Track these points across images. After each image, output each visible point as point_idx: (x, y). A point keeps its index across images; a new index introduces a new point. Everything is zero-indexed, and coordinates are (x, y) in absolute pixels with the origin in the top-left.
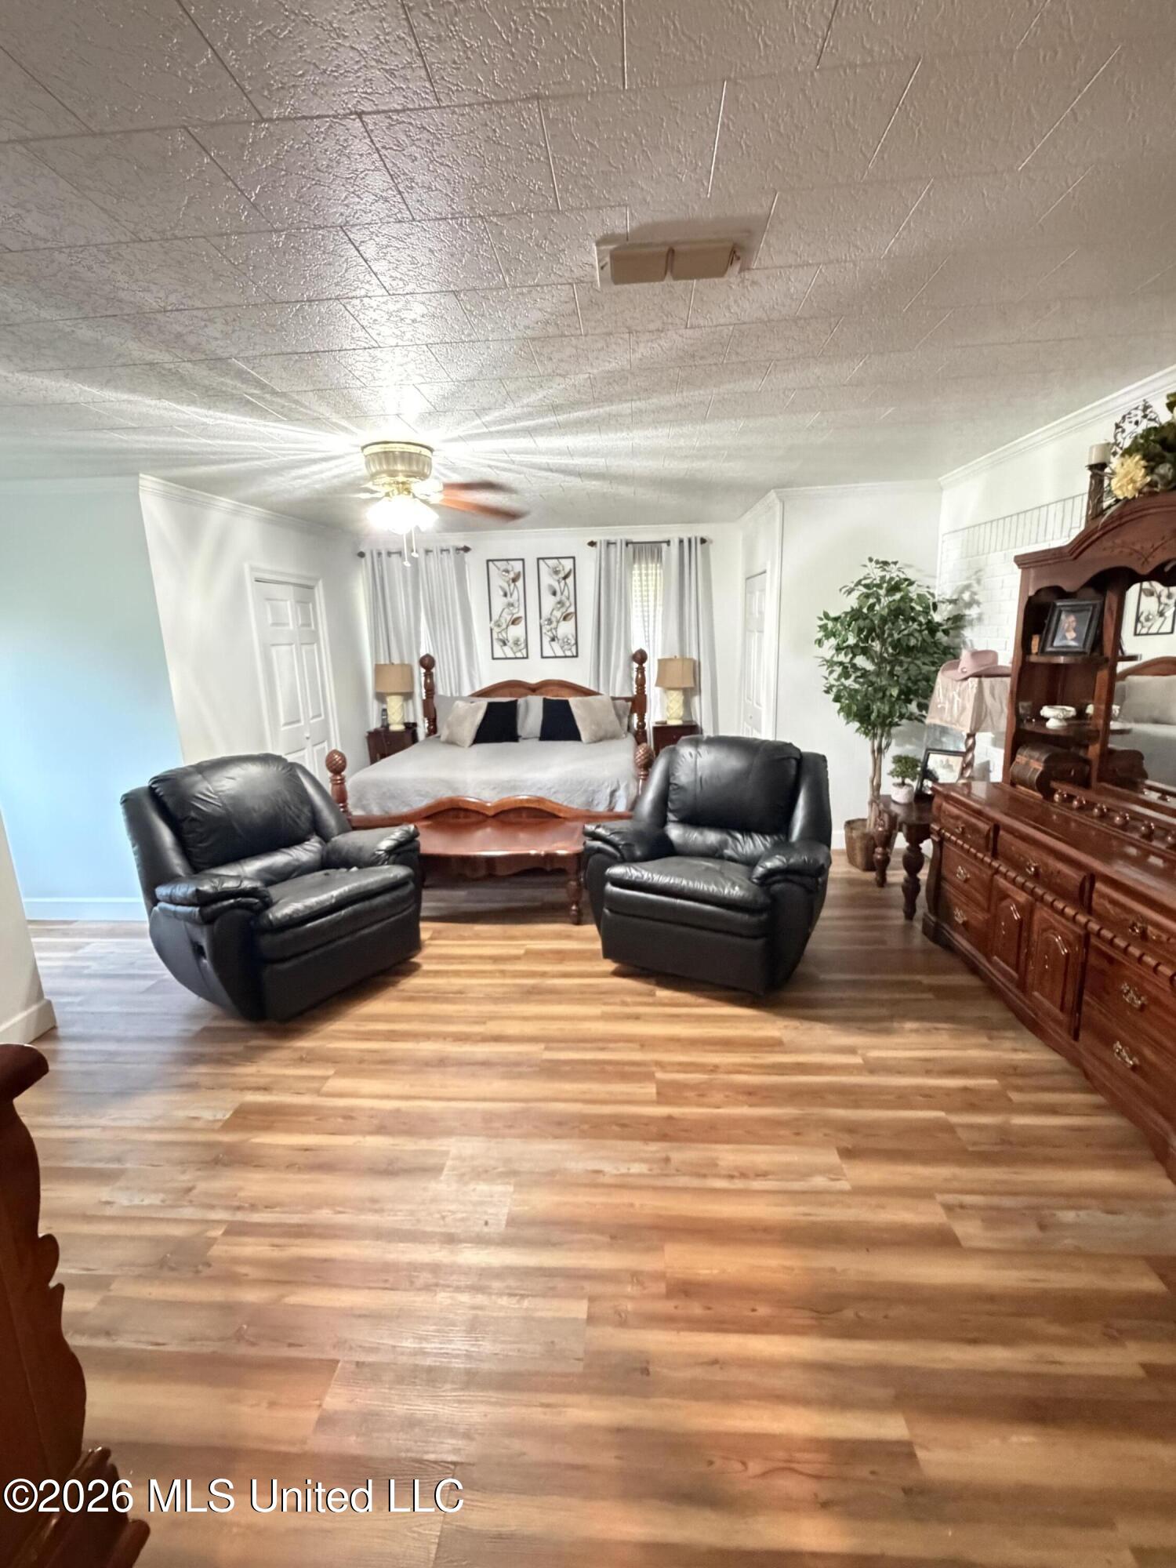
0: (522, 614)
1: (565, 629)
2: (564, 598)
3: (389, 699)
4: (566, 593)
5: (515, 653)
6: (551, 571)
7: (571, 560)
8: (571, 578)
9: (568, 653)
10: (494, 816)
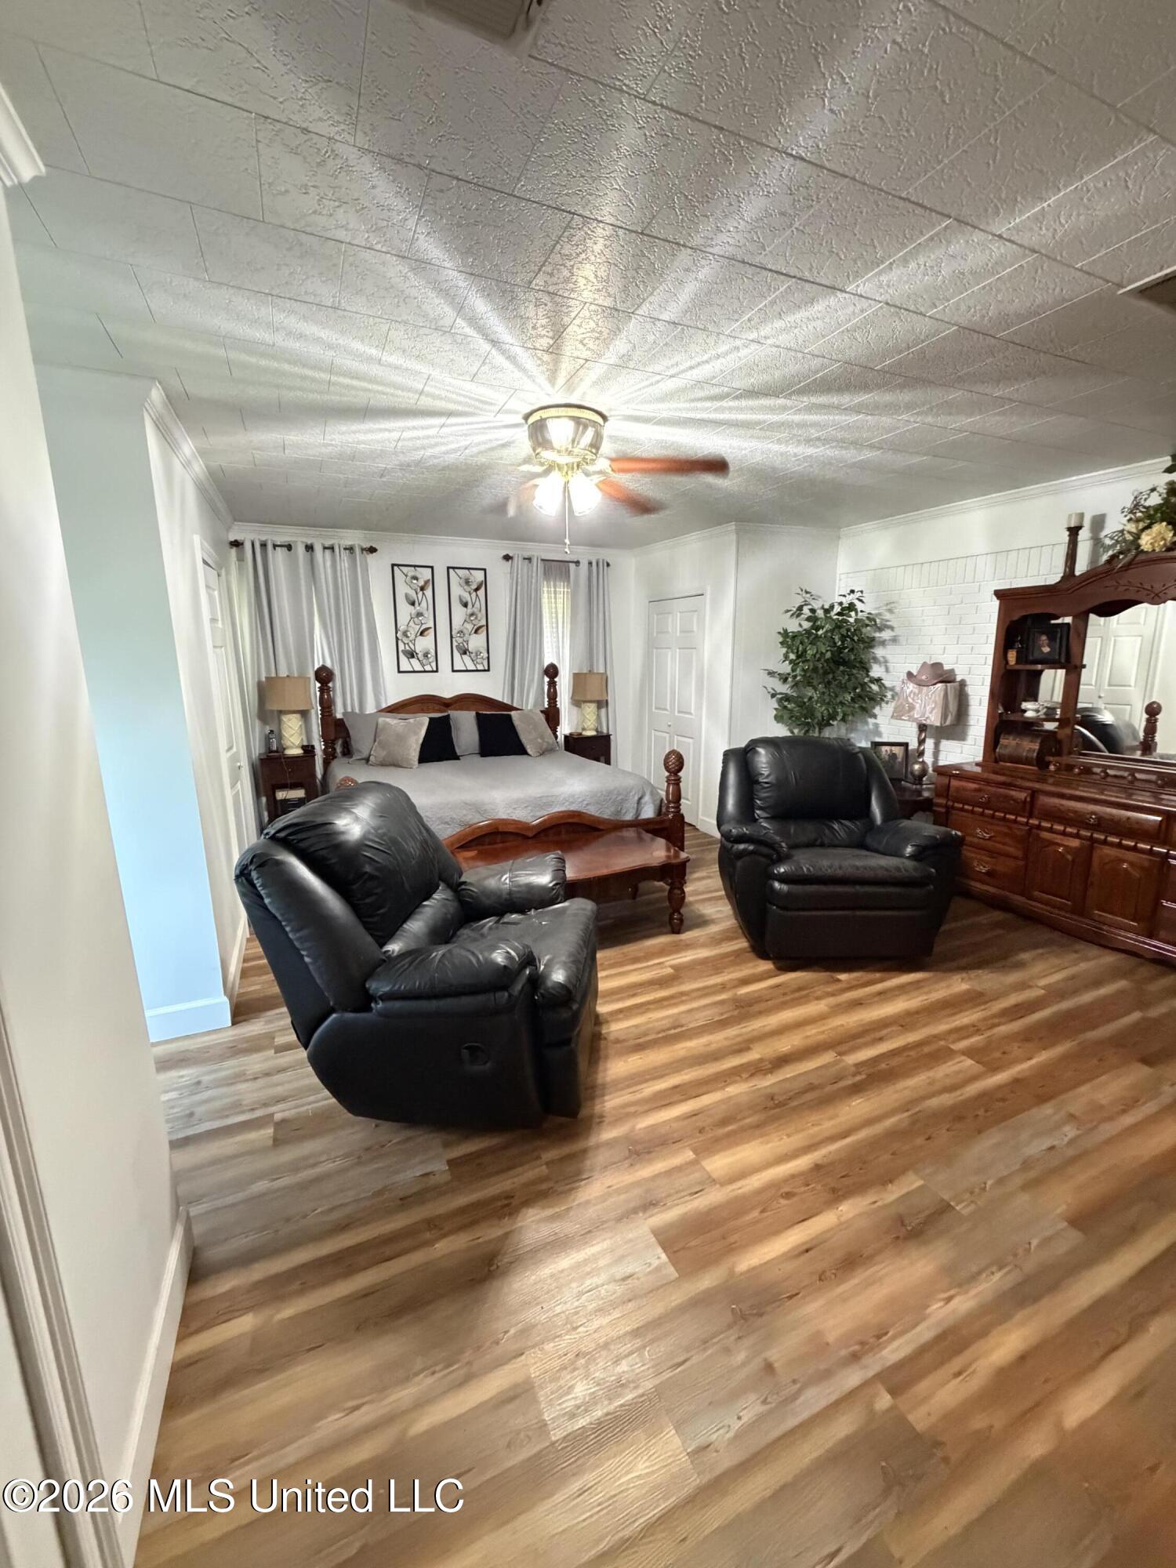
0: (431, 624)
1: (476, 642)
2: (475, 610)
3: (285, 718)
4: (477, 605)
5: (423, 666)
6: (462, 582)
7: (483, 572)
8: (483, 589)
9: (480, 667)
10: (535, 837)
